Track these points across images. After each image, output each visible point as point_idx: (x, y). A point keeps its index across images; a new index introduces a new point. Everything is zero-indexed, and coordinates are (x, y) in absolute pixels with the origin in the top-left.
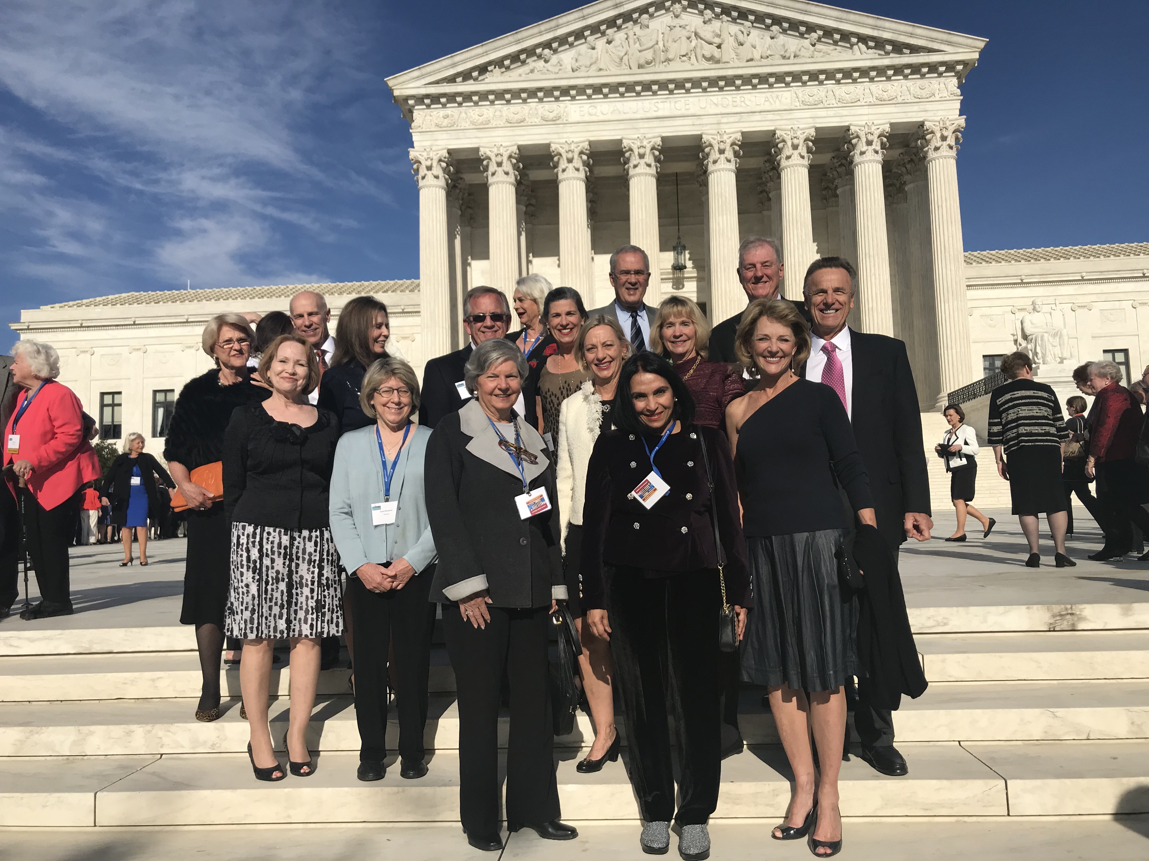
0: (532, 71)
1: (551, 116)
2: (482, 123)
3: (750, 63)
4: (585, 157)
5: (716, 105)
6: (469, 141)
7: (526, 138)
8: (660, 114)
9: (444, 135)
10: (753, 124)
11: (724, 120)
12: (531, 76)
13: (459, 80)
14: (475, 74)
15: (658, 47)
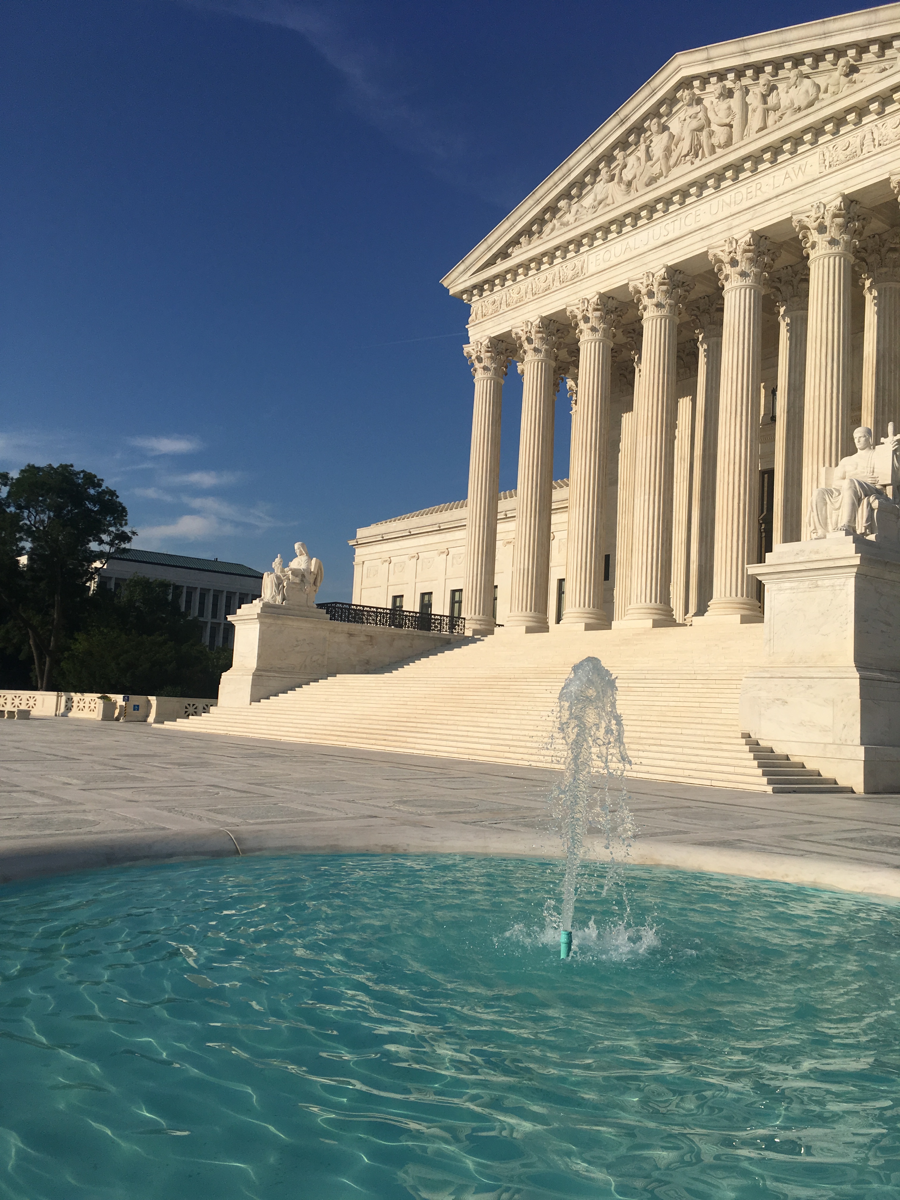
1: (570, 274)
2: (517, 303)
5: (730, 204)
8: (669, 237)
9: (488, 324)
10: (768, 217)
11: (735, 222)
13: (499, 261)
14: (510, 250)
15: (664, 154)
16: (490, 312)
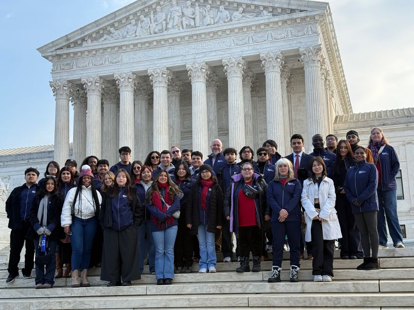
0: (105, 40)
1: (115, 61)
2: (83, 67)
3: (208, 26)
5: (194, 49)
6: (77, 76)
7: (104, 72)
8: (166, 56)
9: (66, 74)
10: (211, 58)
11: (197, 57)
12: (105, 42)
13: (72, 46)
14: (79, 42)
15: (164, 22)
16: (66, 68)
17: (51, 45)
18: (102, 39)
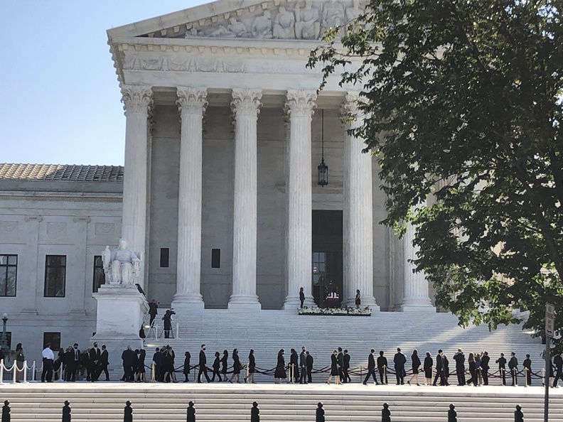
4: (258, 103)
6: (169, 82)
7: (215, 83)
9: (150, 76)
13: (164, 33)
14: (177, 30)
15: (318, 24)
16: (150, 68)
17: (132, 28)
18: (218, 32)
